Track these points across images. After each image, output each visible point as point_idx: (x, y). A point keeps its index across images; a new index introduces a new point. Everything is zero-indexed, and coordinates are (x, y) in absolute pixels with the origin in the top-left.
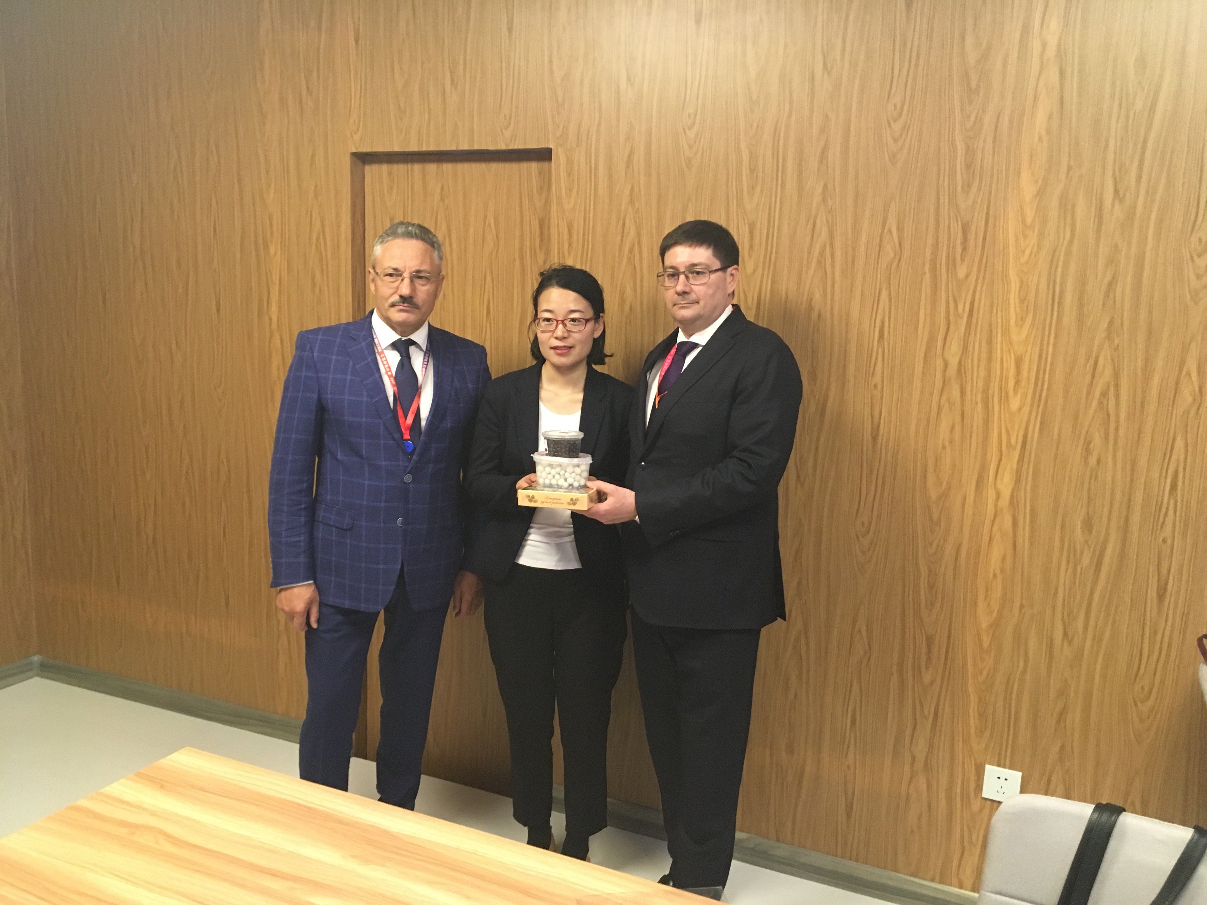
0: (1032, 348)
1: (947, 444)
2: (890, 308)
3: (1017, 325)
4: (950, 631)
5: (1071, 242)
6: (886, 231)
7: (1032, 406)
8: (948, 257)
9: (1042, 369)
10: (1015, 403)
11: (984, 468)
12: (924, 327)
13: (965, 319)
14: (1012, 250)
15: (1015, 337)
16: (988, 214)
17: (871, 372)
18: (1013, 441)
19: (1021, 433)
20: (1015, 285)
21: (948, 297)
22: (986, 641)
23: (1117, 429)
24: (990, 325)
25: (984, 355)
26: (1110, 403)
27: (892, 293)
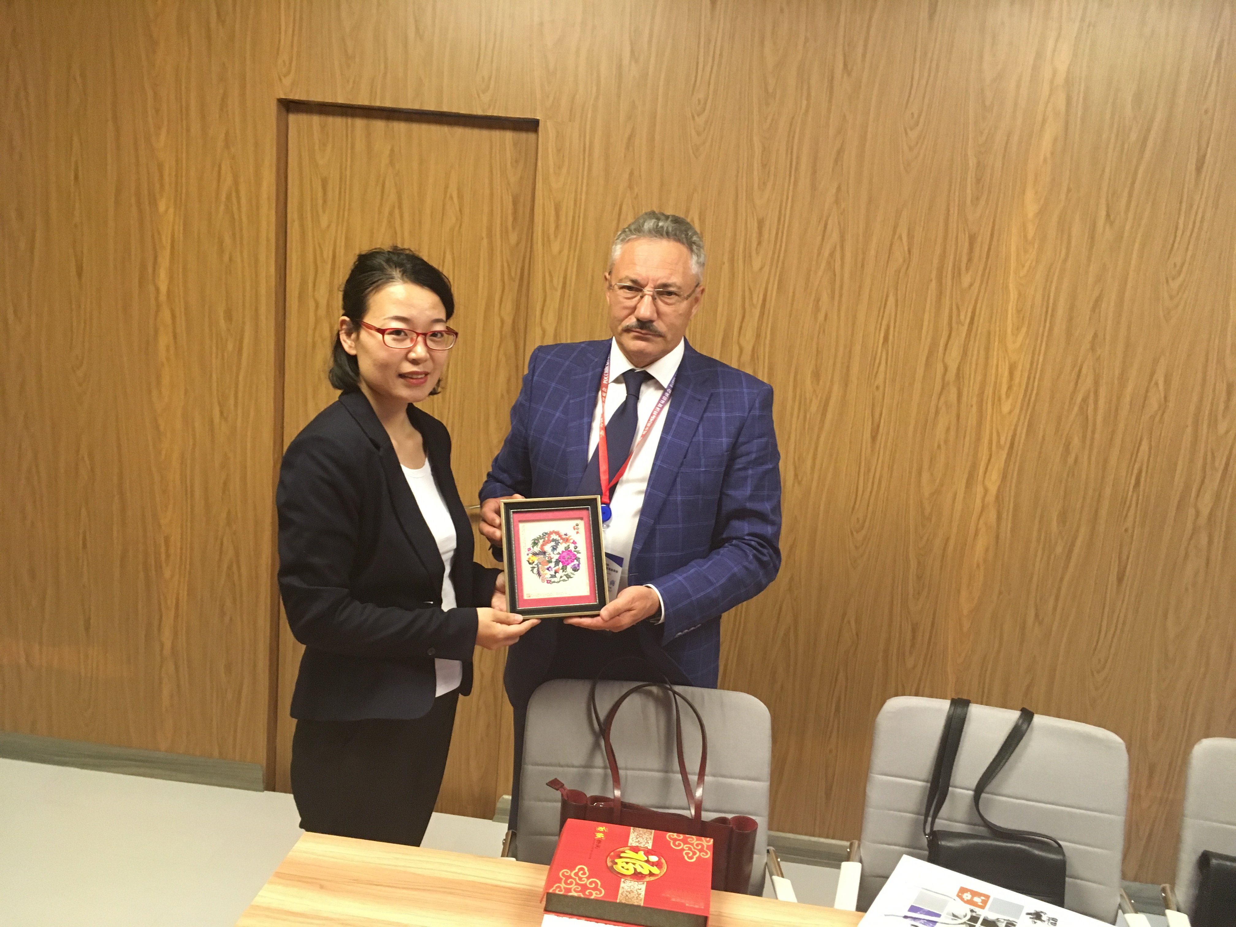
0: (1025, 356)
1: (942, 443)
2: (896, 314)
3: (1013, 334)
4: (934, 619)
5: (1065, 260)
6: (896, 237)
7: (1021, 409)
8: (954, 266)
9: (1032, 375)
10: (1006, 408)
11: (974, 467)
12: (927, 332)
13: (966, 327)
14: (1013, 264)
15: (1011, 346)
16: (993, 227)
17: (874, 374)
18: (1002, 442)
19: (1010, 434)
20: (1013, 295)
21: (952, 305)
22: (966, 625)
23: (1093, 432)
24: (989, 333)
25: (982, 361)
26: (1089, 408)
27: (899, 297)
